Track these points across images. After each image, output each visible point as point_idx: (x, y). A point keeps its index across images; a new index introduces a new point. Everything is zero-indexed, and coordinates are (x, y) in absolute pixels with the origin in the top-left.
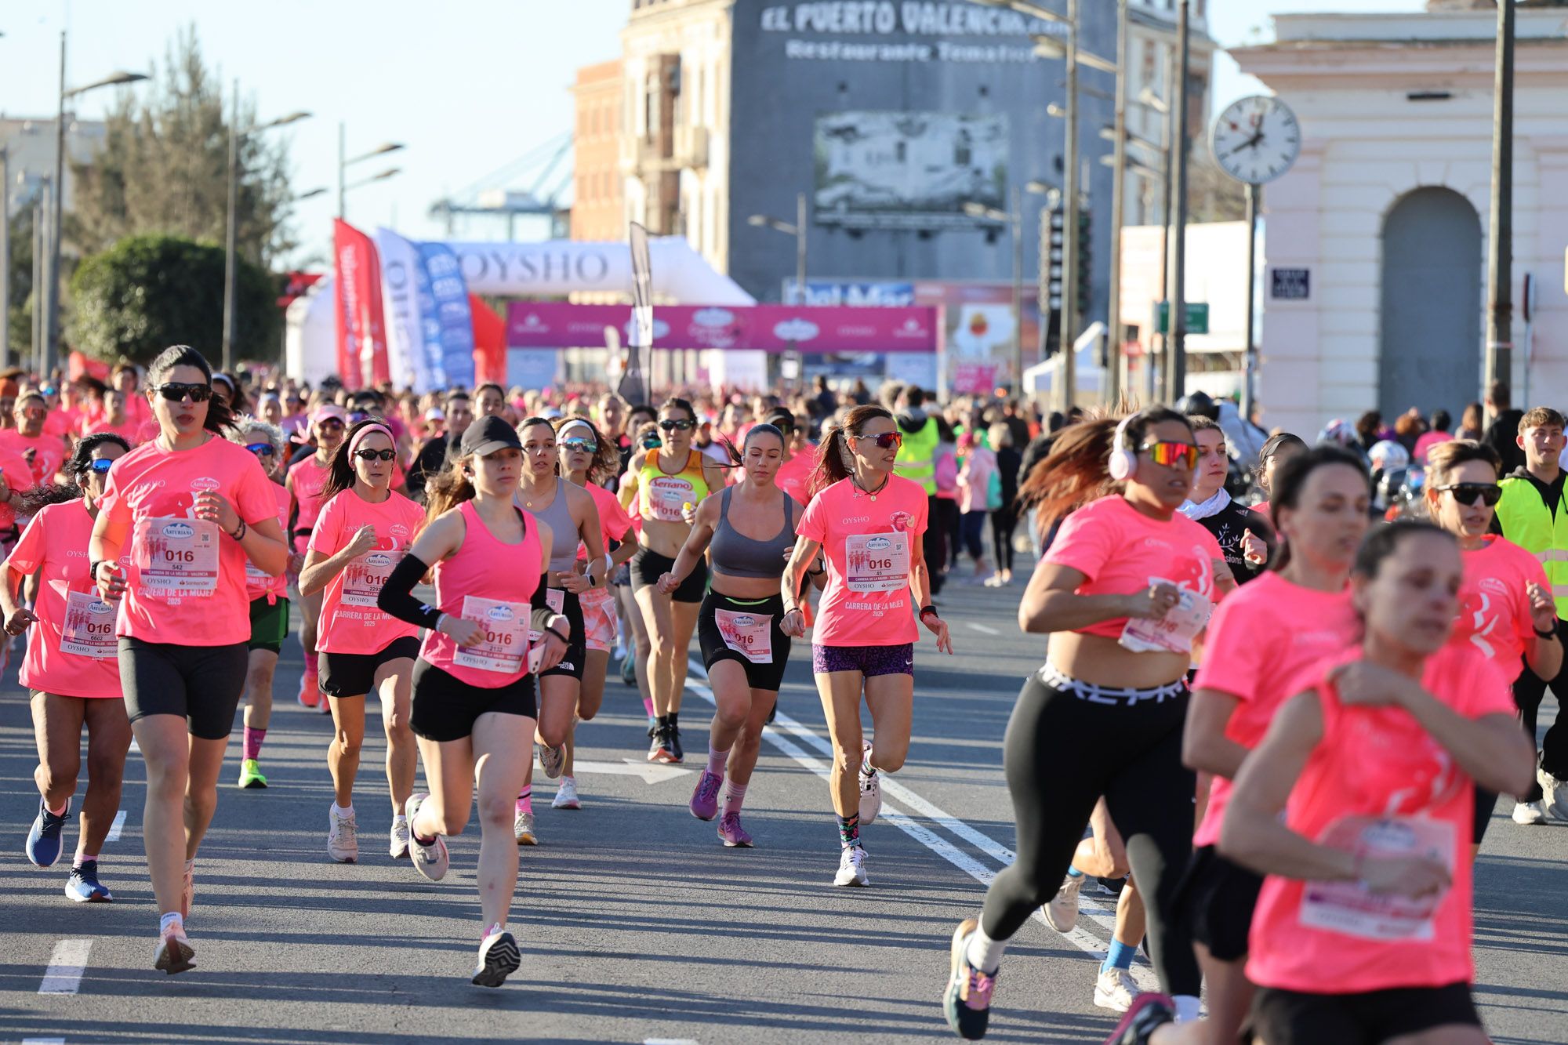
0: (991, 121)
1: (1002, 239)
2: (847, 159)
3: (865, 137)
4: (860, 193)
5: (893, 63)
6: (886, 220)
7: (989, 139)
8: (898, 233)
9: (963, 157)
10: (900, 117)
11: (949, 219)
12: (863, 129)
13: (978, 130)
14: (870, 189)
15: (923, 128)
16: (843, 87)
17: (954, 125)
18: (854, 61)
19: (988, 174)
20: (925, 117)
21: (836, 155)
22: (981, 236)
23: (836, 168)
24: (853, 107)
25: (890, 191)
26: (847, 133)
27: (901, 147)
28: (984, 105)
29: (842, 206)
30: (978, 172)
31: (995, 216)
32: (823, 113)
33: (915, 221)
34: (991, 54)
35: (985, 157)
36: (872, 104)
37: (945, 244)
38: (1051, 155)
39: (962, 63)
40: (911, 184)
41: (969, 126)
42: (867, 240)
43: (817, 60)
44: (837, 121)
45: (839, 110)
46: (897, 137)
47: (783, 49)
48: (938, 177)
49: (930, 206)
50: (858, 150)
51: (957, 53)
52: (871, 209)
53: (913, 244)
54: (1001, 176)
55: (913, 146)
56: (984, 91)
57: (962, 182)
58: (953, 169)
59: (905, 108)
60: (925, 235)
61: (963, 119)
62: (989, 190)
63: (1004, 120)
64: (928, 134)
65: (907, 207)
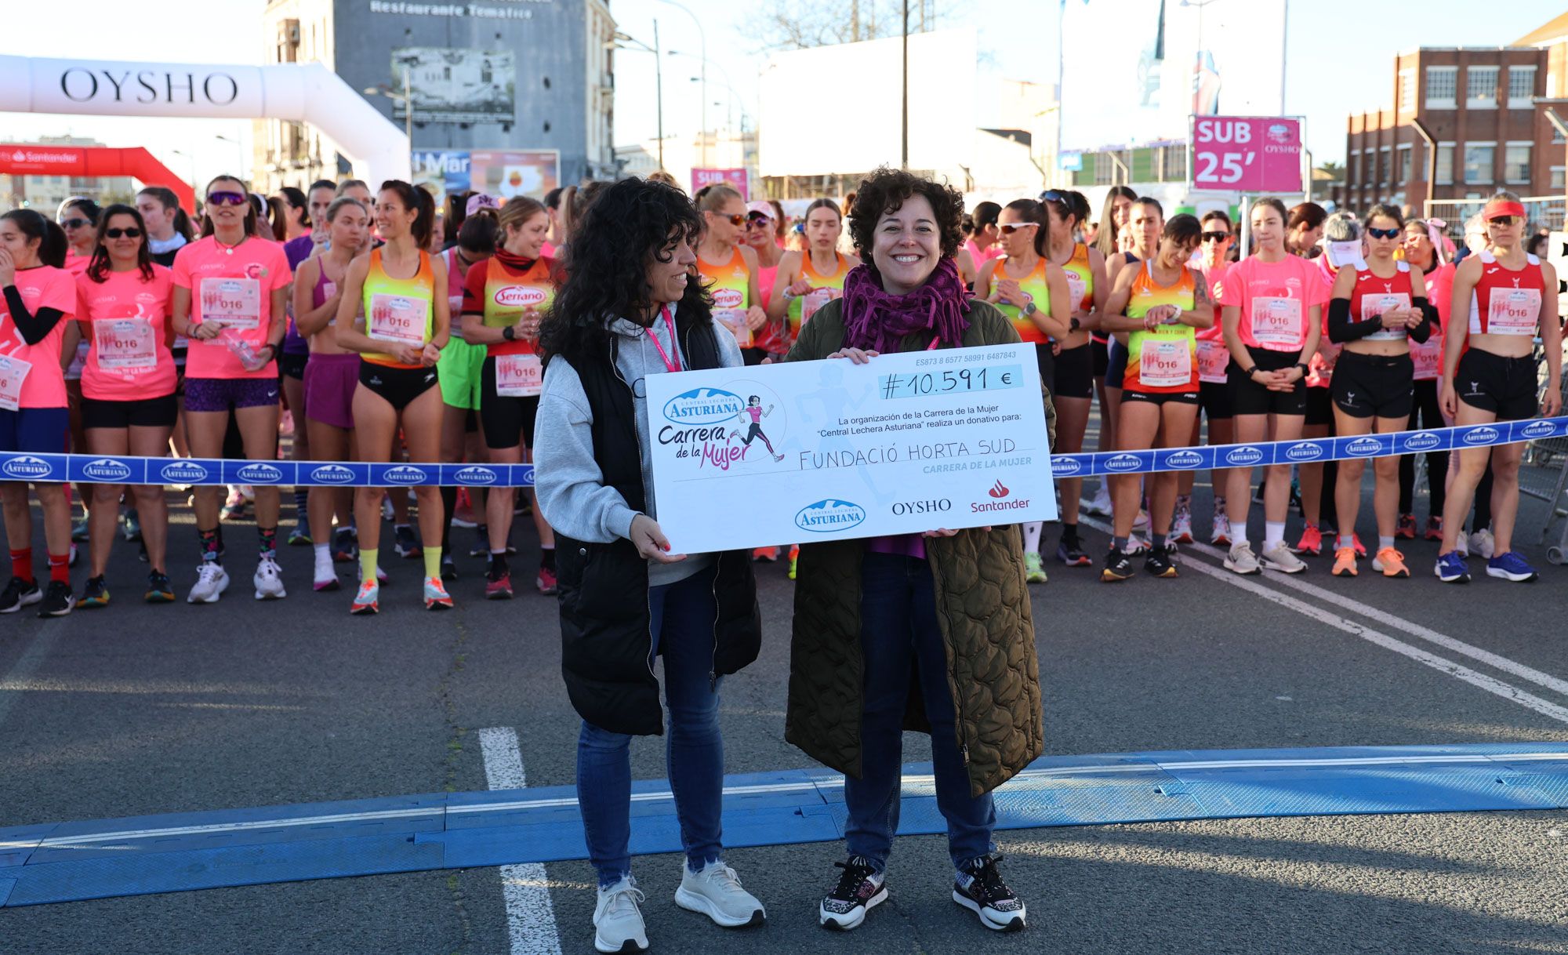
0: (503, 56)
1: (513, 129)
2: (412, 77)
3: (424, 63)
4: (422, 99)
5: (440, 16)
6: (439, 117)
7: (503, 66)
8: (447, 125)
9: (487, 77)
10: (446, 52)
11: (480, 116)
12: (422, 59)
13: (496, 60)
14: (428, 97)
15: (461, 58)
16: (408, 31)
17: (480, 57)
18: (415, 15)
19: (503, 88)
20: (462, 52)
21: (404, 73)
22: (500, 127)
23: (406, 84)
24: (416, 44)
25: (442, 98)
26: (412, 61)
27: (447, 70)
28: (499, 44)
29: (409, 108)
30: (496, 87)
31: (507, 117)
32: (394, 48)
33: (458, 117)
34: (502, 13)
35: (501, 77)
36: (428, 43)
37: (477, 131)
38: (542, 78)
39: (484, 18)
40: (455, 93)
41: (490, 58)
42: (428, 128)
43: (390, 12)
44: (405, 53)
45: (407, 47)
46: (444, 64)
47: (369, 7)
48: (472, 89)
49: (467, 108)
50: (420, 72)
51: (480, 12)
52: (429, 110)
53: (457, 131)
54: (511, 90)
55: (455, 70)
56: (498, 36)
57: (486, 93)
58: (481, 85)
59: (449, 46)
60: (464, 126)
61: (486, 54)
62: (504, 98)
63: (511, 55)
64: (464, 62)
65: (453, 109)
